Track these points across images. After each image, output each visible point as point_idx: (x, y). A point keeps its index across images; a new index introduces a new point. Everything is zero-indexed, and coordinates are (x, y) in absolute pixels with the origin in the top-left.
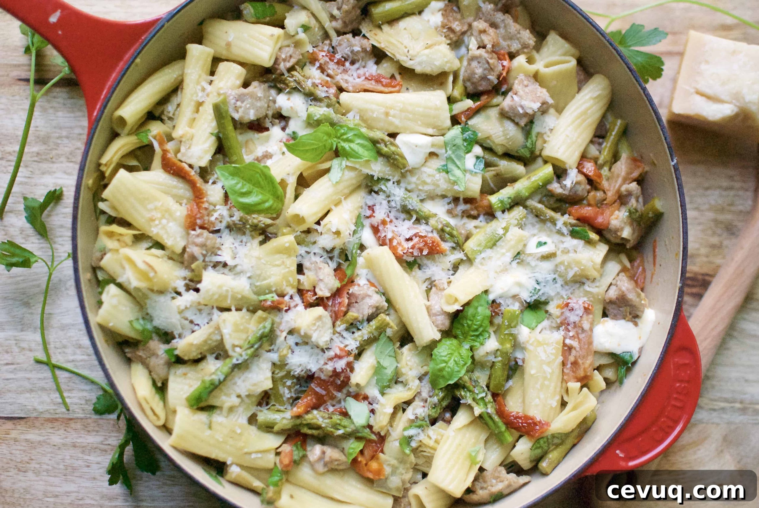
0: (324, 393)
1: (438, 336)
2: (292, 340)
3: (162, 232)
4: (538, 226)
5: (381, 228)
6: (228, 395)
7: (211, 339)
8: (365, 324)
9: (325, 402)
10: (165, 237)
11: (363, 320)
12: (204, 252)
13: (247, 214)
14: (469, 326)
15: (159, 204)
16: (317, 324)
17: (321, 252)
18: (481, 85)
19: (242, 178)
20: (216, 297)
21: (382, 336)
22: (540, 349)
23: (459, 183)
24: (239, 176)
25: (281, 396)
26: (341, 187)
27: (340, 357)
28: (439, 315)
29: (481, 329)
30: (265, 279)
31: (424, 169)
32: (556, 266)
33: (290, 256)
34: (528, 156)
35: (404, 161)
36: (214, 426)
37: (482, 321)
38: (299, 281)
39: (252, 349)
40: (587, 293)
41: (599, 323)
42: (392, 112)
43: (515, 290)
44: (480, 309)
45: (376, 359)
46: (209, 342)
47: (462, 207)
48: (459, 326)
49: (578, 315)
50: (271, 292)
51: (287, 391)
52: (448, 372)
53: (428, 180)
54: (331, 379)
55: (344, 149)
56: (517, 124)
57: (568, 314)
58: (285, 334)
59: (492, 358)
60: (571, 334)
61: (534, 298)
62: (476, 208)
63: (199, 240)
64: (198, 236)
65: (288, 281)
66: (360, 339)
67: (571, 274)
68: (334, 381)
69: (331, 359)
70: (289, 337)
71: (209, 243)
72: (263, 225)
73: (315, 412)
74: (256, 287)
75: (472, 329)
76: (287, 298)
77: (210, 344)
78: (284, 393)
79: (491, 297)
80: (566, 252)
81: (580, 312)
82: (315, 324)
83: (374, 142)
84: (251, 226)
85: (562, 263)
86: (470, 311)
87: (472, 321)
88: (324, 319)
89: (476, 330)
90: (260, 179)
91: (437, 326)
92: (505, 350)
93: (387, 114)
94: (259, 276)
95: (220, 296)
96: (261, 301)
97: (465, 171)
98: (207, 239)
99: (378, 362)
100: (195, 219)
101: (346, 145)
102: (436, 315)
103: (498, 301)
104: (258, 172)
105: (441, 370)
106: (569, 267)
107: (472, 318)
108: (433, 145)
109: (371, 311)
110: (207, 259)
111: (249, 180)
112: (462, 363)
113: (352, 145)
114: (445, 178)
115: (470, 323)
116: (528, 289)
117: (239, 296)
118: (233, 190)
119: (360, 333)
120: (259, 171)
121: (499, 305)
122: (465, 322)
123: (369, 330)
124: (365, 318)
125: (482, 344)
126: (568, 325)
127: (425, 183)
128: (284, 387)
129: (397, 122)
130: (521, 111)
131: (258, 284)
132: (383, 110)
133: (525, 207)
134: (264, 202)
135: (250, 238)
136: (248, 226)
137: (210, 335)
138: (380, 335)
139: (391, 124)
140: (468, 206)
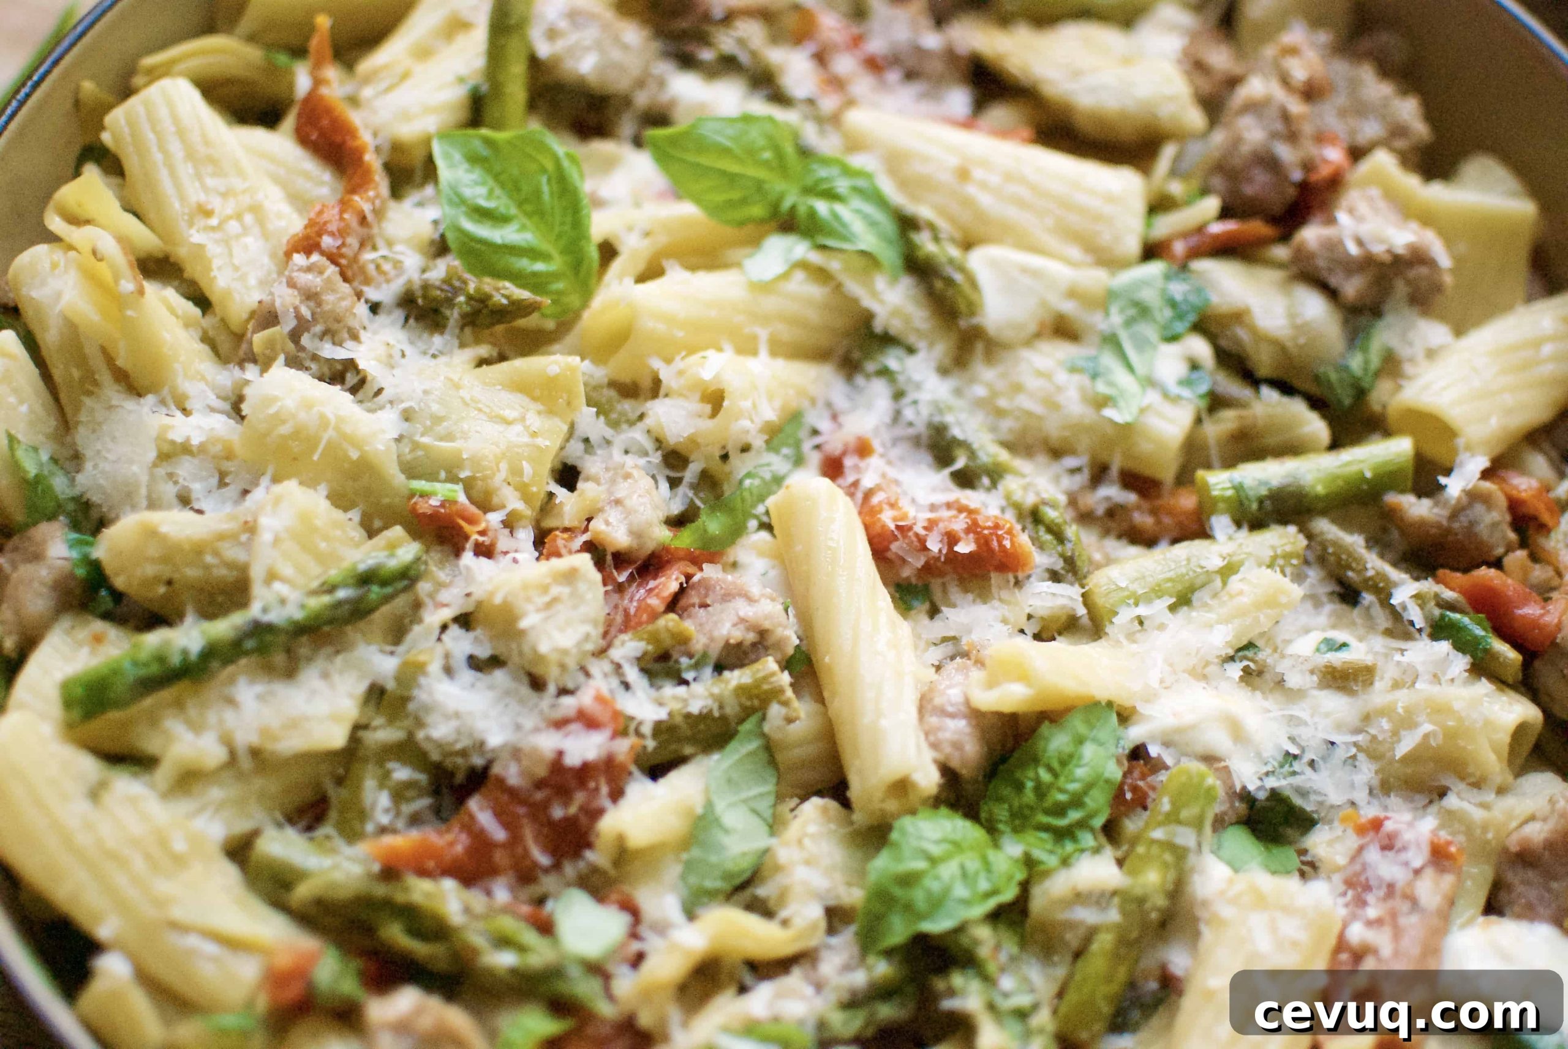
0: (499, 834)
1: (929, 779)
2: (460, 643)
3: (214, 250)
4: (1329, 607)
5: (849, 462)
6: (197, 728)
7: (216, 553)
8: (708, 671)
9: (493, 871)
10: (216, 263)
11: (705, 655)
12: (306, 312)
13: (471, 269)
14: (1041, 791)
15: (238, 184)
16: (556, 590)
17: (649, 445)
18: (1250, 180)
19: (496, 177)
20: (284, 429)
21: (748, 726)
22: (1257, 922)
23: (1122, 404)
24: (489, 170)
25: (363, 815)
26: (770, 304)
27: (589, 722)
28: (952, 716)
29: (1074, 815)
30: (449, 437)
31: (1026, 354)
32: (1367, 718)
33: (550, 412)
34: (1347, 401)
35: (973, 296)
36: (107, 798)
37: (1089, 787)
38: (551, 495)
39: (326, 599)
40: (1450, 818)
41: (1470, 922)
42: (978, 173)
43: (1218, 740)
44: (1089, 751)
45: (707, 790)
46: (209, 559)
47: (1112, 492)
48: (1007, 791)
49: (1406, 864)
50: (453, 479)
51: (384, 800)
52: (929, 893)
53: (1033, 383)
54: (539, 796)
55: (812, 214)
56: (1331, 293)
57: (1373, 855)
58: (447, 614)
59: (1087, 916)
60: (1372, 912)
61: (1271, 783)
62: (1154, 512)
63: (307, 279)
64: (309, 269)
65: (517, 471)
66: (676, 706)
67: (1406, 745)
68: (545, 805)
69: (560, 724)
70: (455, 630)
71: (329, 298)
72: (504, 301)
73: (449, 885)
74: (416, 446)
75: (1048, 803)
76: (494, 519)
77: (207, 567)
78: (374, 805)
79: (1135, 734)
80: (1407, 680)
81: (1418, 858)
82: (545, 589)
83: (907, 224)
84: (470, 298)
85: (1385, 711)
86: (1056, 742)
87: (1056, 775)
88: (582, 587)
89: (1060, 810)
90: (545, 189)
91: (935, 746)
92: (1138, 891)
93: (963, 174)
94: (437, 420)
95: (296, 434)
96: (412, 495)
97: (1150, 382)
98: (329, 285)
99: (709, 805)
100: (320, 235)
101: (822, 207)
102: (943, 713)
103: (1154, 751)
104: (544, 170)
105: (908, 880)
106: (1407, 722)
107: (1055, 765)
108: (1072, 293)
109: (737, 635)
110: (305, 340)
111: (512, 187)
112: (984, 885)
113: (839, 208)
114: (1082, 390)
115: (1045, 776)
116: (1259, 755)
117: (354, 455)
118: (458, 195)
119: (682, 690)
120: (550, 166)
121: (1157, 766)
122: (1031, 774)
123: (716, 690)
124: (714, 652)
125: (1065, 862)
126: (1368, 888)
127: (1018, 388)
128: (382, 786)
129: (985, 200)
130: (1353, 249)
131: (425, 440)
132: (953, 161)
133: (1304, 530)
134: (533, 253)
135: (456, 342)
136: (462, 299)
137: (221, 537)
138: (742, 721)
139: (968, 202)
140: (1131, 498)
